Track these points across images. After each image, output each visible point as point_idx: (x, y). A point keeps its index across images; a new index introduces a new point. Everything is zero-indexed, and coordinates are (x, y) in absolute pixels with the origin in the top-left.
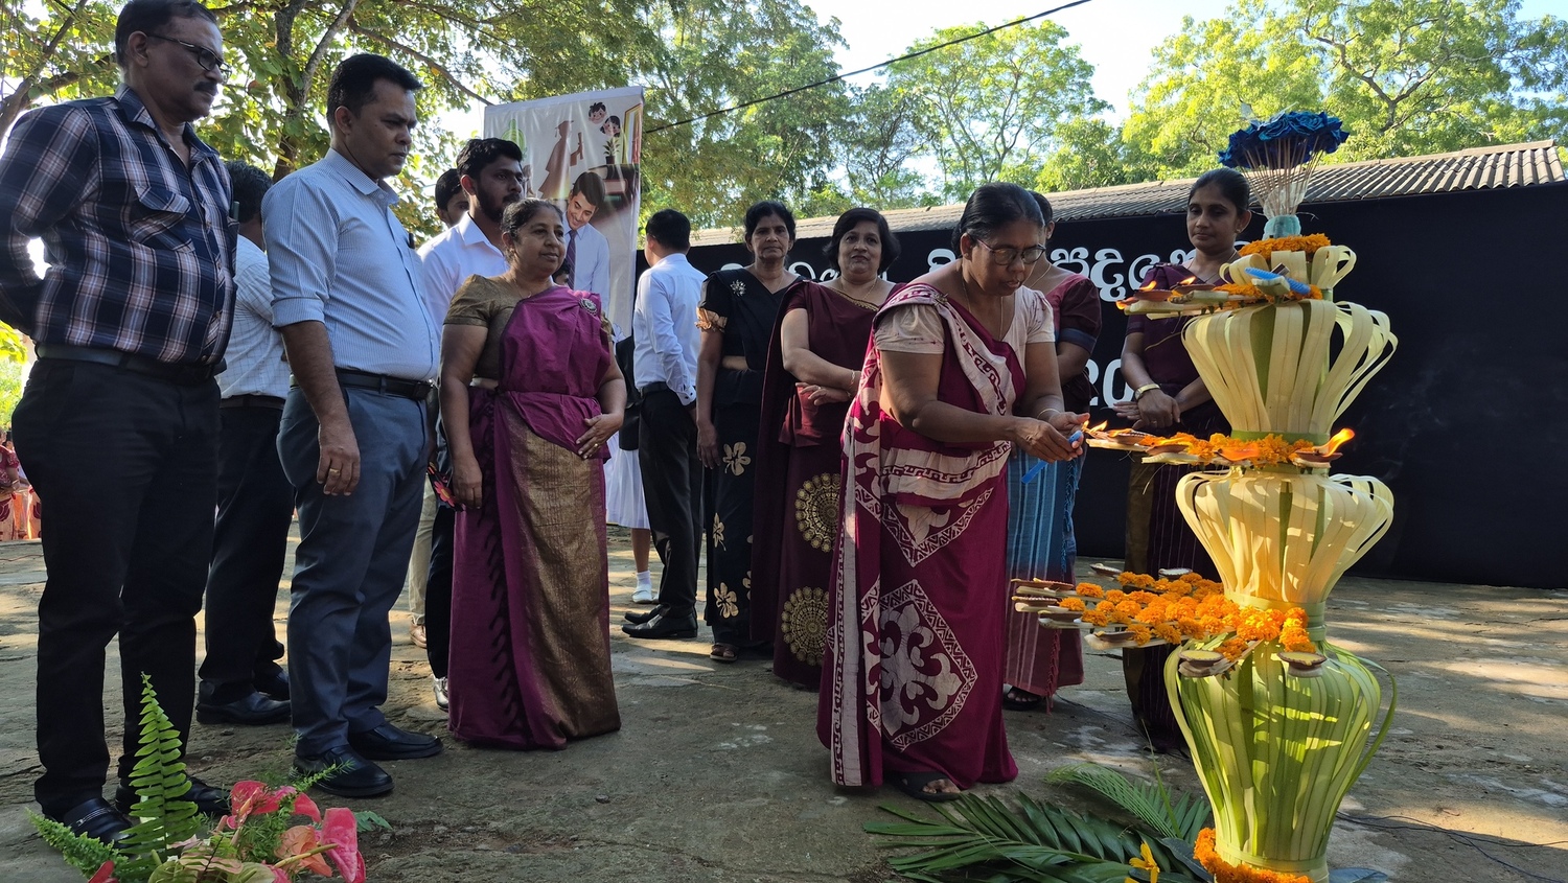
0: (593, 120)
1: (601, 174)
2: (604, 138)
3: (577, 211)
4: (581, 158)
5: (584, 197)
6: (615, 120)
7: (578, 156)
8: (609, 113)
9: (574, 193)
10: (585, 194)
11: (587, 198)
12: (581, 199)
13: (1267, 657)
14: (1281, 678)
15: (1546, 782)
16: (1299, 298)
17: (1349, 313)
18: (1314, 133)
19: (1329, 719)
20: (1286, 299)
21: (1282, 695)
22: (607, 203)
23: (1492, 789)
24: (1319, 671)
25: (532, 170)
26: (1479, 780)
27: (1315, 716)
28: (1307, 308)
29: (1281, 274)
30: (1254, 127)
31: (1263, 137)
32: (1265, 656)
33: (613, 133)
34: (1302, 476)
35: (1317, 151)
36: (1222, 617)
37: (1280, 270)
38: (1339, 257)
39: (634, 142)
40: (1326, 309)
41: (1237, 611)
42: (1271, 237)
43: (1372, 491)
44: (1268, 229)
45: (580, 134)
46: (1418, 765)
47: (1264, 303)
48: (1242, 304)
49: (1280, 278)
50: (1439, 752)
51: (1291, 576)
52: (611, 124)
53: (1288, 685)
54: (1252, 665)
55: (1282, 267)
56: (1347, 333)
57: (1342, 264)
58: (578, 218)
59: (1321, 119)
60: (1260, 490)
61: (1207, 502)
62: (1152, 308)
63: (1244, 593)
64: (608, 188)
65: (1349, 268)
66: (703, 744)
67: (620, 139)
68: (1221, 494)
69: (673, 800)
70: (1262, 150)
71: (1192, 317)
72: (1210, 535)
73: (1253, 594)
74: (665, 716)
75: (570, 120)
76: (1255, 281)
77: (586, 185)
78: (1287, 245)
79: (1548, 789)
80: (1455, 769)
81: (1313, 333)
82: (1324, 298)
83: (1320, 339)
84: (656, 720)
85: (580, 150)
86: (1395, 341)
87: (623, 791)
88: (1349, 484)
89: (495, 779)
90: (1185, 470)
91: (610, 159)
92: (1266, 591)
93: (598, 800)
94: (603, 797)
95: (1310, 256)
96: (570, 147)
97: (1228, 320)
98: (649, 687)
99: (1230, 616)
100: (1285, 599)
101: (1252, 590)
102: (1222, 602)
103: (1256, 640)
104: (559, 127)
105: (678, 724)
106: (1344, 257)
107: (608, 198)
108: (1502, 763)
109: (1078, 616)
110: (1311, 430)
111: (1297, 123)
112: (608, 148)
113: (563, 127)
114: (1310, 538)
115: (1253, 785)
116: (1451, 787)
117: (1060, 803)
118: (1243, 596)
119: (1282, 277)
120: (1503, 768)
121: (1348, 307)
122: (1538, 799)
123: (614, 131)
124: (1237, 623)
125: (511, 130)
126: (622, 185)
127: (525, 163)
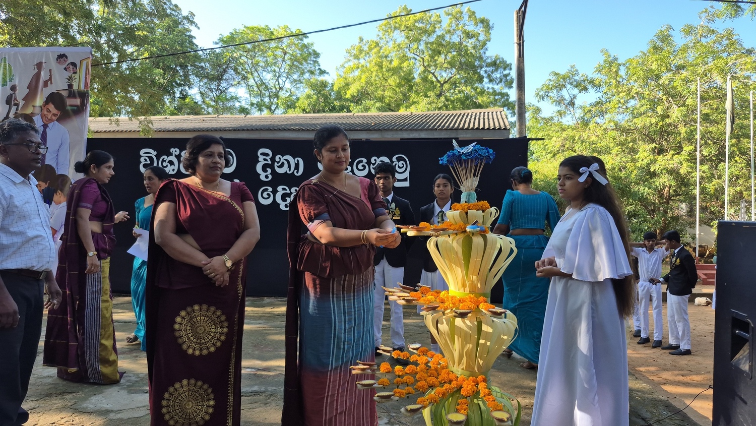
1: (65, 94)
2: (67, 74)
3: (48, 114)
4: (51, 83)
5: (53, 106)
6: (74, 64)
7: (49, 82)
8: (70, 60)
9: (47, 102)
10: (53, 104)
11: (55, 106)
12: (51, 107)
22: (68, 110)
25: (17, 88)
31: (463, 157)
40: (492, 237)
41: (457, 379)
42: (466, 202)
44: (463, 198)
45: (50, 70)
51: (479, 359)
58: (49, 118)
60: (468, 323)
61: (444, 329)
63: (458, 367)
64: (70, 102)
67: (77, 76)
72: (444, 343)
75: (44, 61)
77: (54, 99)
78: (473, 207)
85: (50, 79)
91: (70, 86)
92: (469, 368)
95: (483, 212)
96: (44, 76)
99: (455, 382)
100: (477, 371)
101: (462, 367)
102: (448, 373)
104: (37, 65)
107: (69, 108)
110: (484, 294)
112: (69, 80)
113: (39, 66)
114: (488, 343)
123: (73, 71)
125: (3, 63)
126: (78, 101)
127: (12, 83)
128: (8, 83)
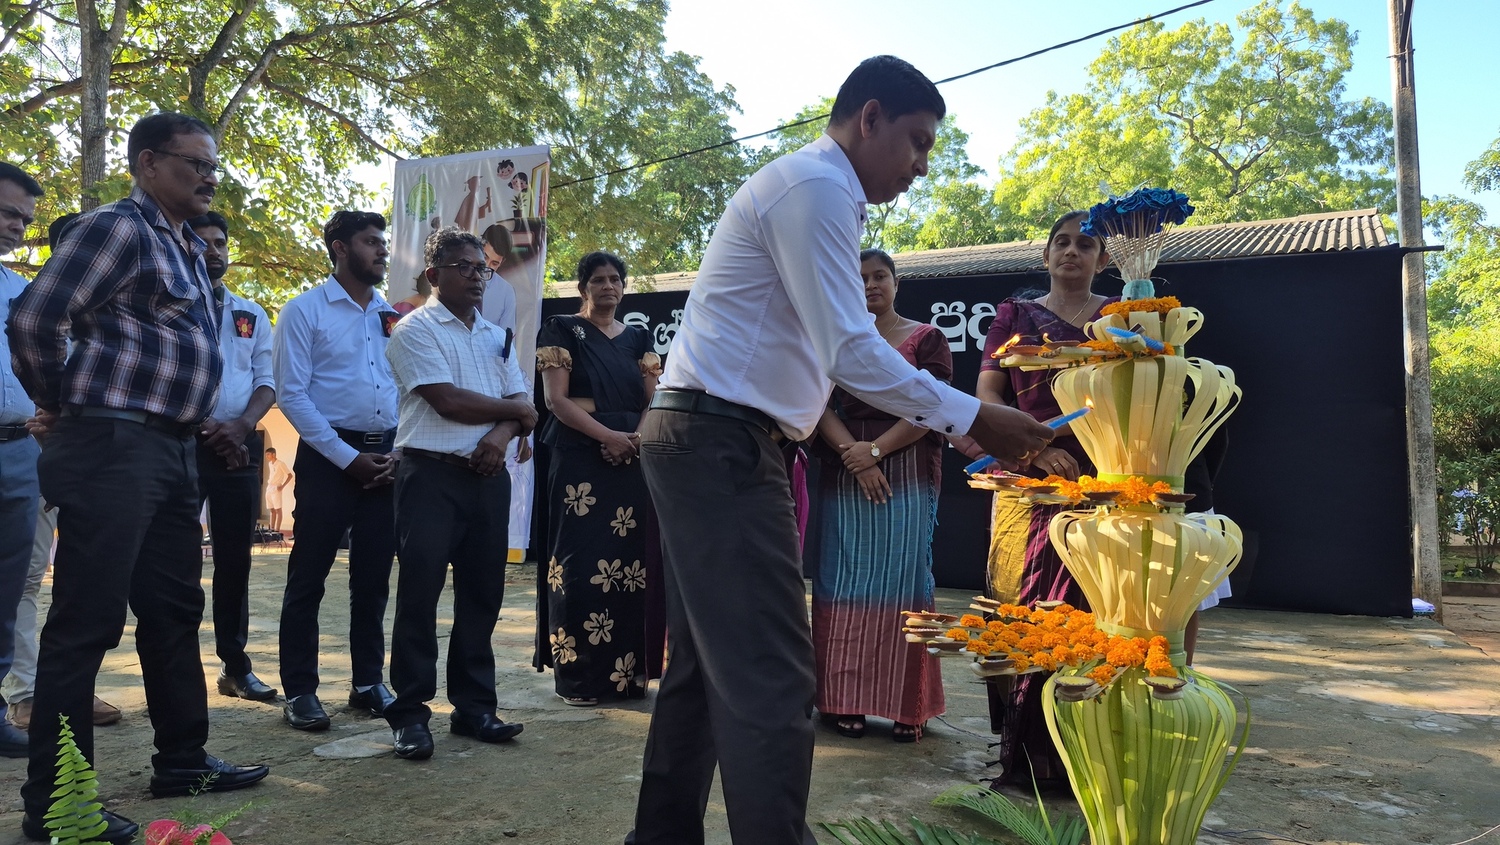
0: (501, 176)
1: (509, 226)
2: (512, 193)
4: (490, 211)
5: (491, 248)
6: (523, 176)
7: (487, 209)
8: (517, 170)
10: (492, 245)
11: (494, 249)
12: (490, 250)
13: (1135, 681)
14: (1147, 701)
15: (1386, 795)
16: (1155, 353)
17: (1199, 367)
18: (1164, 208)
19: (1191, 738)
20: (1143, 355)
21: (1148, 718)
22: (513, 254)
23: (1339, 803)
24: (1180, 694)
25: (441, 222)
26: (1327, 795)
27: (1178, 735)
28: (1161, 363)
29: (1138, 333)
30: (1112, 201)
31: (1120, 210)
32: (1133, 681)
33: (520, 189)
34: (1160, 514)
35: (1167, 222)
36: (1093, 645)
37: (1137, 329)
38: (1188, 318)
39: (540, 197)
40: (1177, 362)
41: (1107, 640)
42: (1129, 299)
43: (1223, 528)
44: (1127, 291)
45: (488, 189)
46: (1273, 782)
47: (1125, 357)
48: (1104, 358)
49: (1137, 337)
50: (1291, 770)
51: (1153, 605)
52: (519, 181)
53: (1153, 707)
54: (1121, 690)
55: (1138, 326)
56: (1197, 385)
57: (1191, 324)
59: (1170, 195)
60: (1125, 527)
61: (1077, 538)
62: (1025, 362)
63: (1112, 622)
64: (515, 239)
65: (1197, 327)
66: (607, 777)
67: (527, 195)
68: (1090, 530)
69: (580, 833)
70: (1118, 221)
71: (1060, 369)
72: (1081, 569)
73: (1120, 624)
74: (570, 750)
75: (479, 175)
76: (1115, 339)
77: (494, 236)
78: (1142, 307)
79: (1388, 801)
80: (1304, 784)
81: (1167, 386)
82: (1176, 354)
83: (1174, 390)
84: (561, 754)
85: (488, 204)
86: (1239, 393)
87: (530, 824)
88: (1203, 522)
89: (404, 816)
90: (1056, 509)
91: (517, 213)
92: (1133, 621)
93: (506, 834)
94: (511, 830)
95: (1163, 317)
96: (478, 200)
97: (1093, 373)
98: (554, 722)
99: (1100, 644)
100: (1149, 628)
101: (1119, 620)
102: (1092, 631)
103: (1124, 666)
104: (469, 182)
105: (583, 758)
106: (1193, 317)
107: (515, 250)
108: (1348, 779)
109: (963, 646)
110: (1168, 474)
111: (1149, 198)
112: (516, 203)
114: (1170, 571)
115: (1124, 803)
116: (1303, 802)
117: (948, 825)
118: (1110, 625)
119: (1139, 335)
120: (1348, 783)
121: (1197, 362)
122: (1379, 811)
123: (522, 187)
124: (1106, 651)
125: (421, 184)
126: (529, 238)
127: (434, 215)
128: (428, 215)
